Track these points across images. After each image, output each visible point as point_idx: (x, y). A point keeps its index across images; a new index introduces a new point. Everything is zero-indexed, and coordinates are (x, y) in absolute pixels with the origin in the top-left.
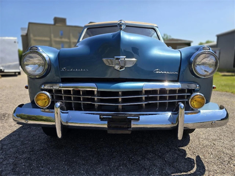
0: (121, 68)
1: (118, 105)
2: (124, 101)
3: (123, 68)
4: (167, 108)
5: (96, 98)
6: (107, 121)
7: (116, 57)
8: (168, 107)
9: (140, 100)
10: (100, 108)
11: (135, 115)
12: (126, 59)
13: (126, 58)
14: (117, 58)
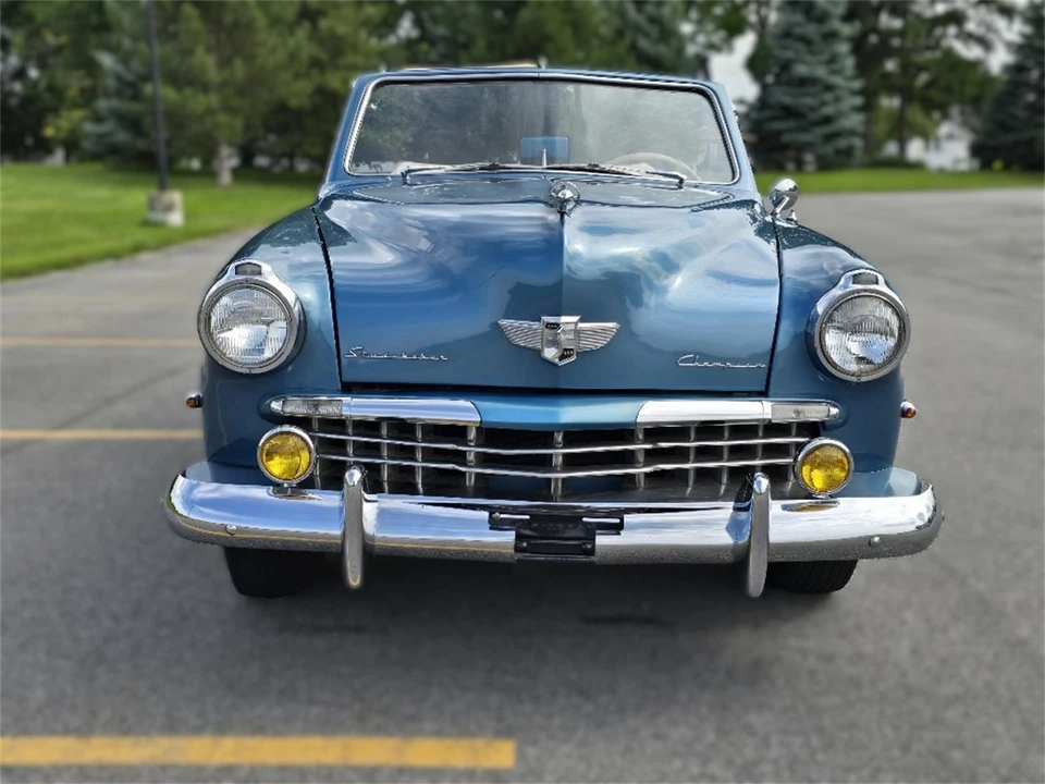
0: (562, 357)
1: (550, 479)
2: (571, 462)
3: (570, 356)
4: (723, 487)
5: (472, 451)
6: (514, 532)
7: (547, 319)
8: (727, 484)
9: (627, 459)
10: (487, 487)
11: (611, 513)
12: (581, 325)
13: (581, 321)
14: (551, 324)
